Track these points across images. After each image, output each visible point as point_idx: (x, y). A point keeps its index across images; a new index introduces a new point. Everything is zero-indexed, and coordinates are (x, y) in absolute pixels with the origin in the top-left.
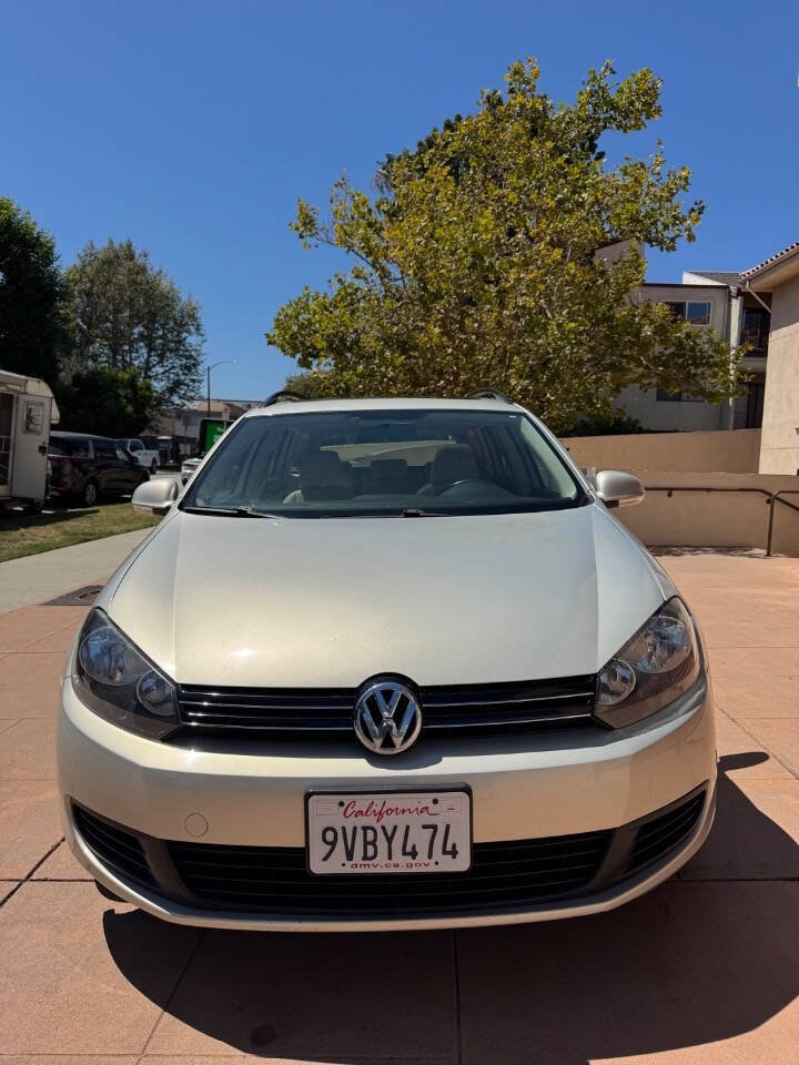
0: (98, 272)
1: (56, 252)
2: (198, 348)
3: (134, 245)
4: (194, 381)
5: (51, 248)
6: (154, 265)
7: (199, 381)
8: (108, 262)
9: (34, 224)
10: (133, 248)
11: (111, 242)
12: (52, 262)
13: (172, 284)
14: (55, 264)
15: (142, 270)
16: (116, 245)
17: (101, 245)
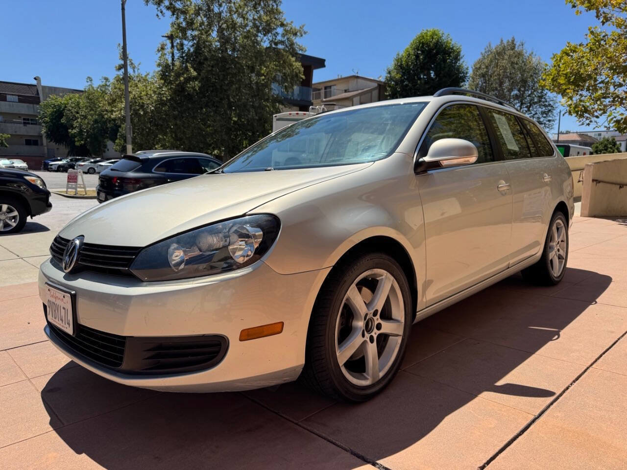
0: (491, 61)
1: (462, 54)
2: (555, 99)
3: (516, 41)
4: (549, 121)
5: (459, 52)
6: (527, 50)
7: (554, 121)
8: (499, 54)
9: (451, 40)
10: (515, 42)
11: (502, 41)
12: (459, 60)
13: (540, 59)
14: (461, 61)
15: (520, 55)
16: (505, 42)
17: (495, 45)
